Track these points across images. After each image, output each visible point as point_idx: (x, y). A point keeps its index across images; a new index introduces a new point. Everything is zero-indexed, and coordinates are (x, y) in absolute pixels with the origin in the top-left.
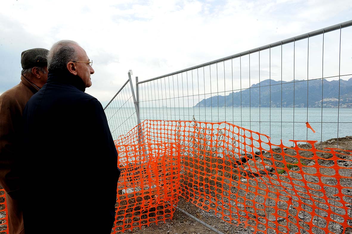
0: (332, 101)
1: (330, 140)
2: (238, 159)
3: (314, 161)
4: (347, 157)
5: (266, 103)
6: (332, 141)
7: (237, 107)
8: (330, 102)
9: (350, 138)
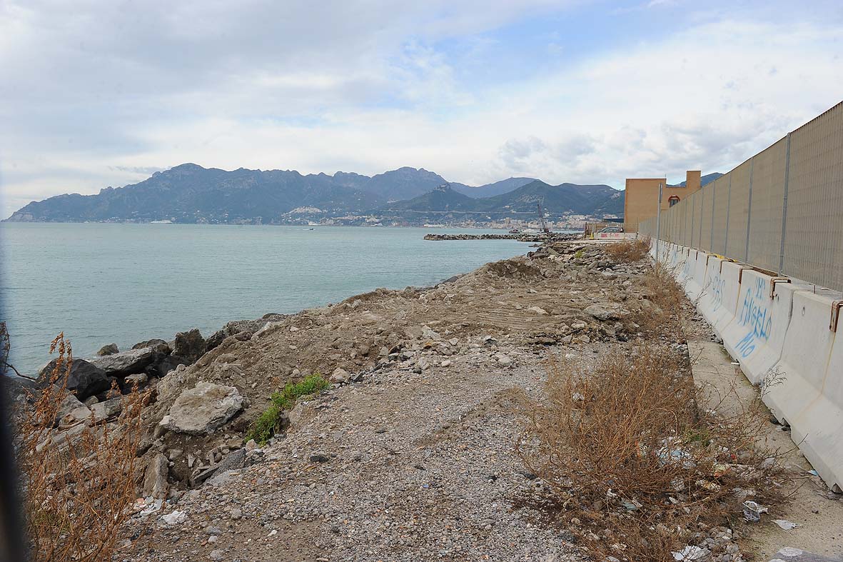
0: (310, 212)
1: (351, 301)
2: (134, 358)
3: (343, 365)
4: (407, 346)
5: (186, 214)
6: (356, 303)
7: (120, 222)
8: (307, 214)
9: (384, 293)
